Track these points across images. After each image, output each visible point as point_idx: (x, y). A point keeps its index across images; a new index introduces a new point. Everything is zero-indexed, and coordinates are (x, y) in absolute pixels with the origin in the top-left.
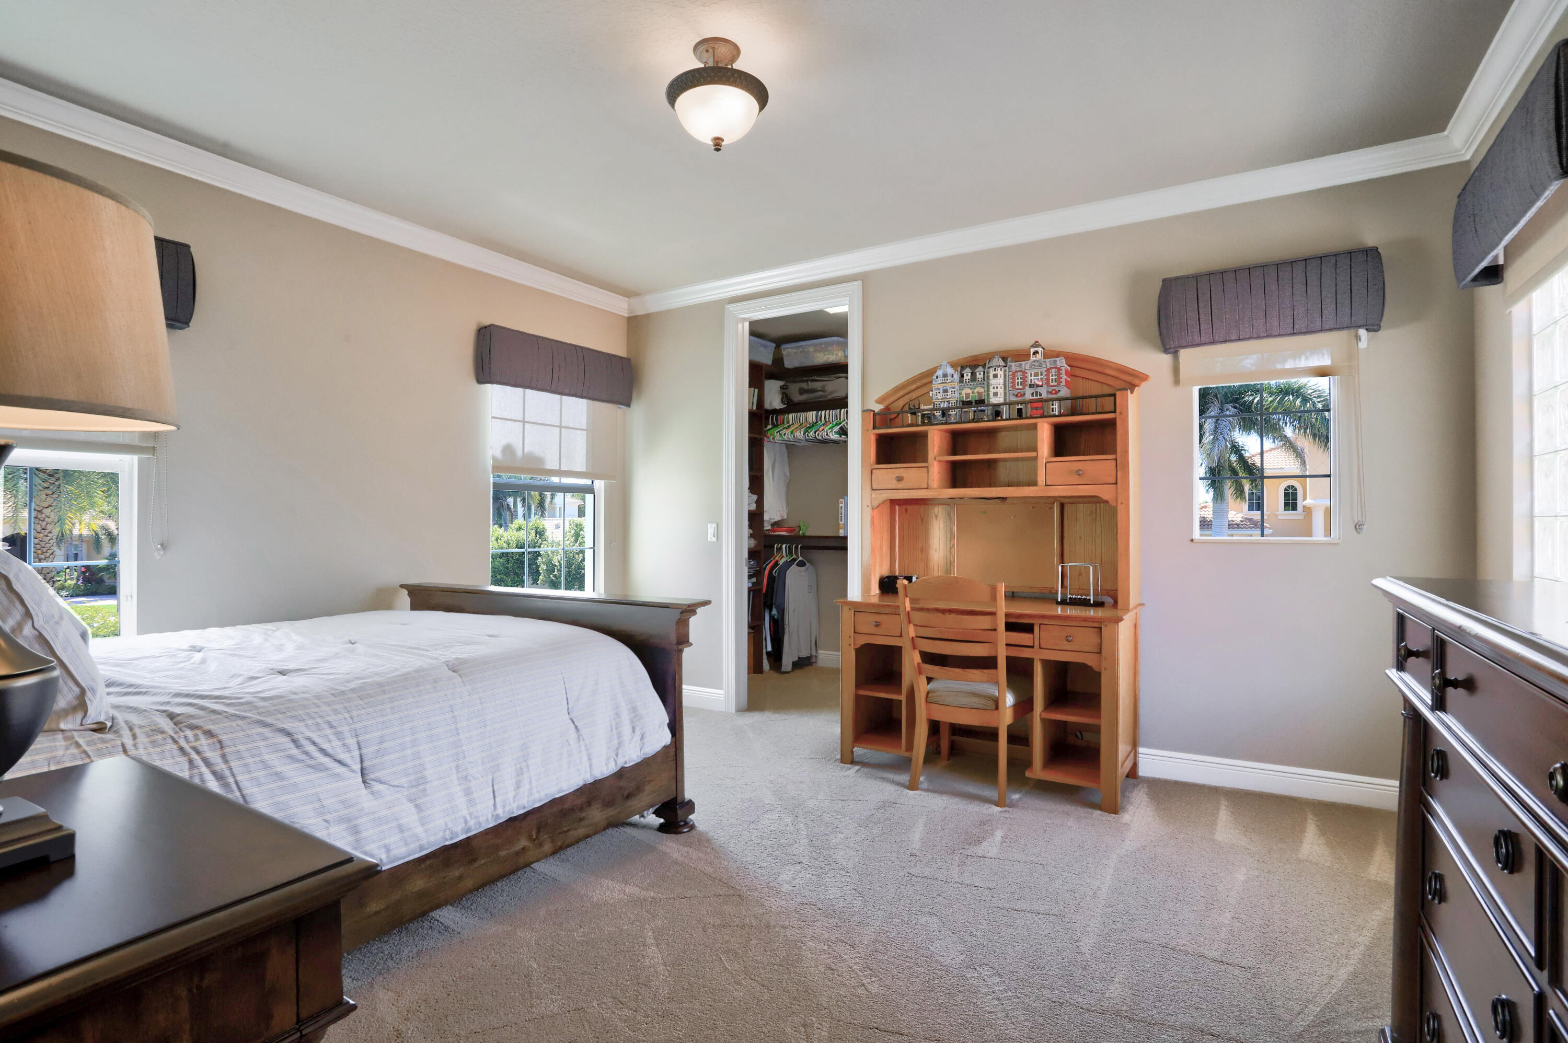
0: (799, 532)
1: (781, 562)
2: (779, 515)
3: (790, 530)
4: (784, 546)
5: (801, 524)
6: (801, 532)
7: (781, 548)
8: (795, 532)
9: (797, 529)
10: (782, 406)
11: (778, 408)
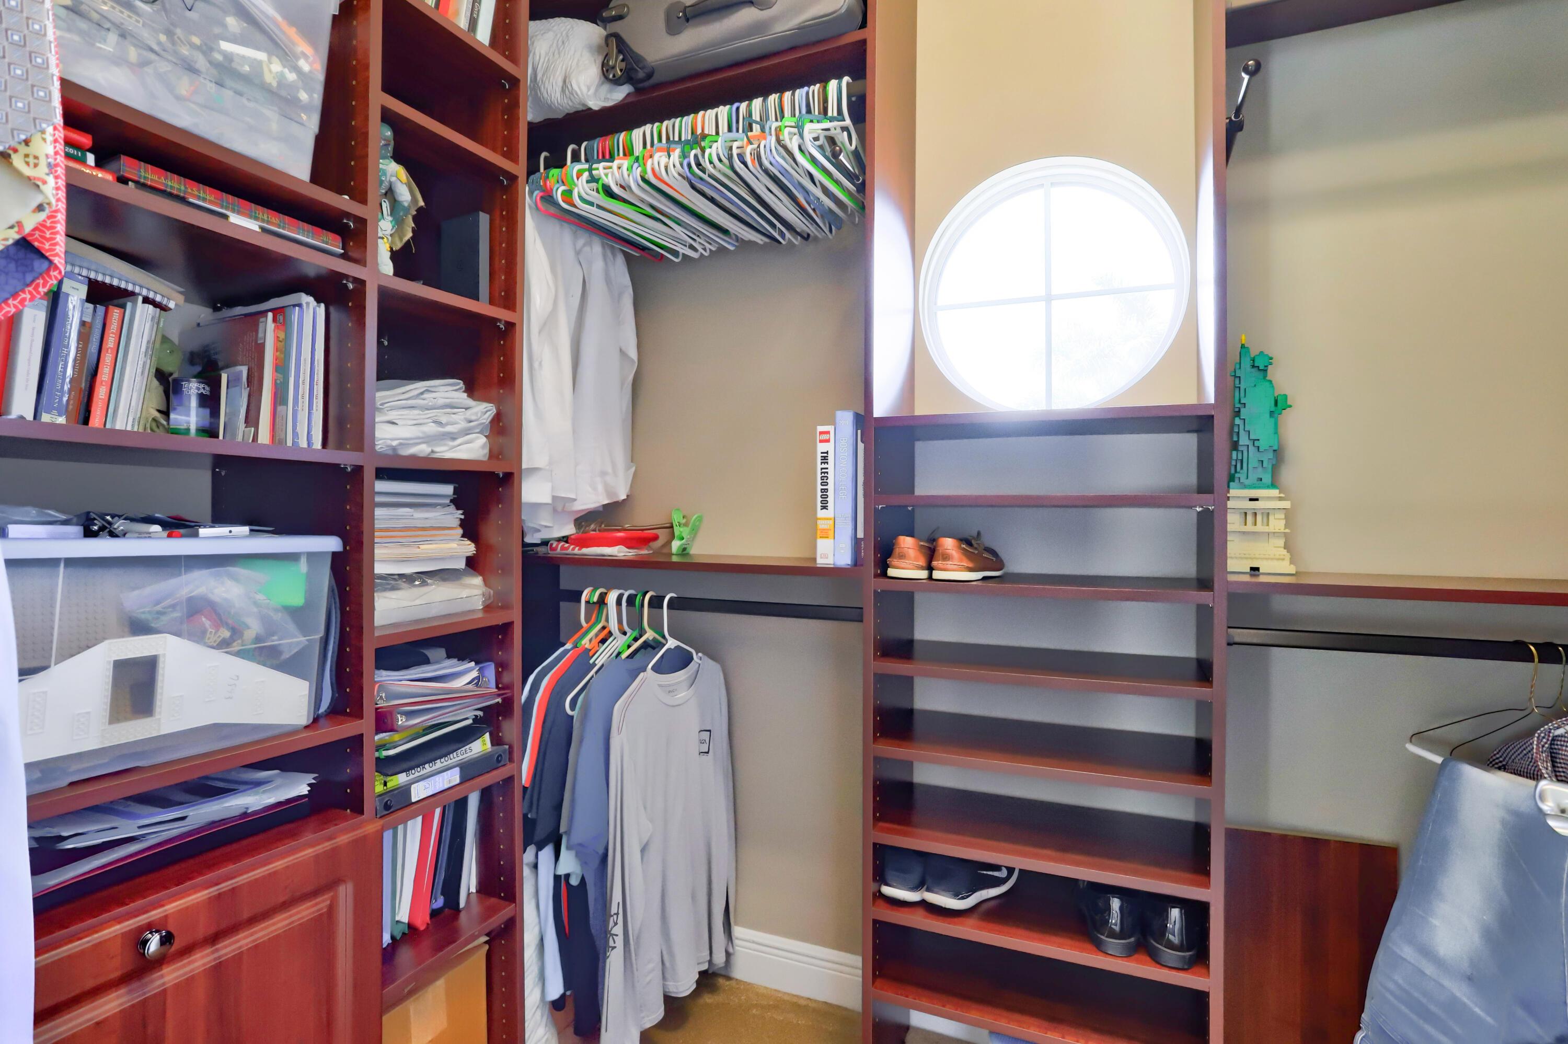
0: (668, 543)
1: (602, 657)
2: (600, 488)
3: (640, 539)
4: (612, 597)
5: (677, 518)
6: (676, 545)
7: (602, 601)
8: (656, 545)
9: (663, 535)
10: (619, 94)
11: (595, 104)
